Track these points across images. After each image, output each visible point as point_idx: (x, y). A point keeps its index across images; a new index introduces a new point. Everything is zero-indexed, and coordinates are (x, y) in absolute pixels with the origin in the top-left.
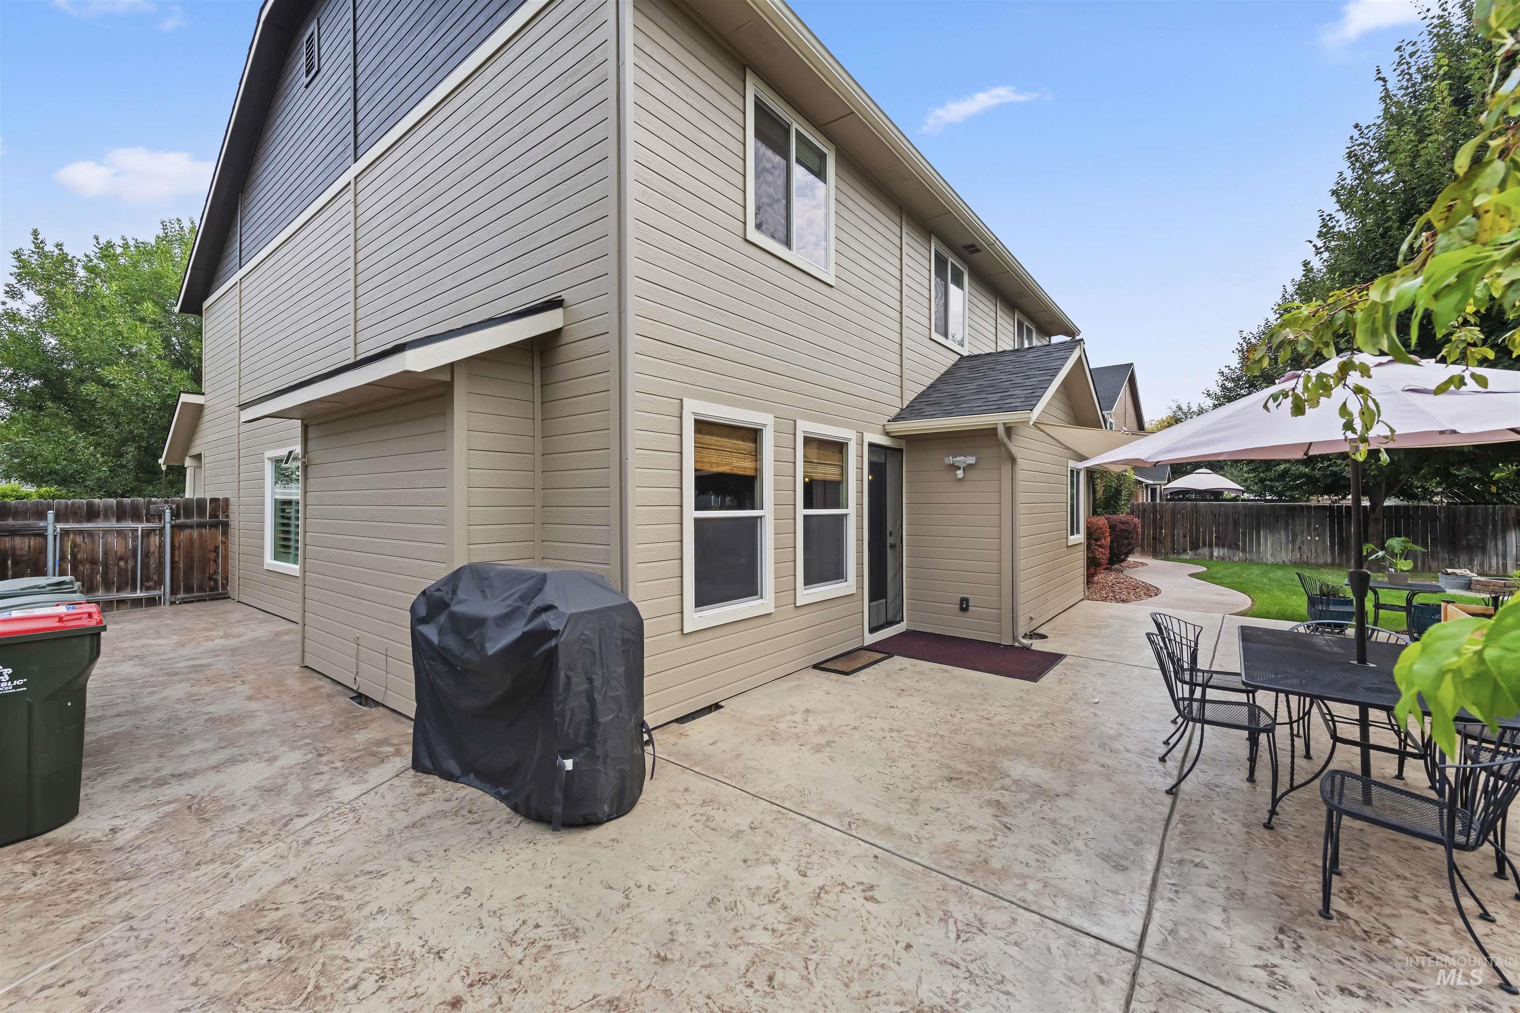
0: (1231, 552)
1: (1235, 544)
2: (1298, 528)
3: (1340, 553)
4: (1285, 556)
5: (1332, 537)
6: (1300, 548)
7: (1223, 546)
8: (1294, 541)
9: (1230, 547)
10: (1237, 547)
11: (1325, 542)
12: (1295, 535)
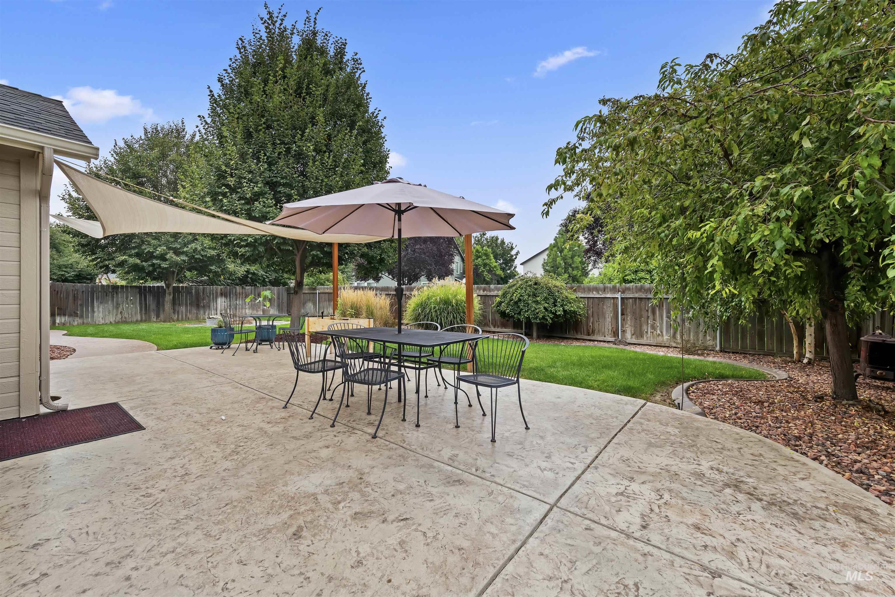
0: (71, 319)
1: (74, 312)
2: (120, 300)
3: (145, 314)
4: (111, 318)
5: (141, 304)
6: (121, 313)
7: (64, 315)
8: (117, 308)
9: (70, 315)
10: (76, 315)
11: (136, 308)
12: (118, 304)
